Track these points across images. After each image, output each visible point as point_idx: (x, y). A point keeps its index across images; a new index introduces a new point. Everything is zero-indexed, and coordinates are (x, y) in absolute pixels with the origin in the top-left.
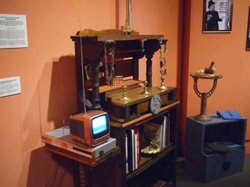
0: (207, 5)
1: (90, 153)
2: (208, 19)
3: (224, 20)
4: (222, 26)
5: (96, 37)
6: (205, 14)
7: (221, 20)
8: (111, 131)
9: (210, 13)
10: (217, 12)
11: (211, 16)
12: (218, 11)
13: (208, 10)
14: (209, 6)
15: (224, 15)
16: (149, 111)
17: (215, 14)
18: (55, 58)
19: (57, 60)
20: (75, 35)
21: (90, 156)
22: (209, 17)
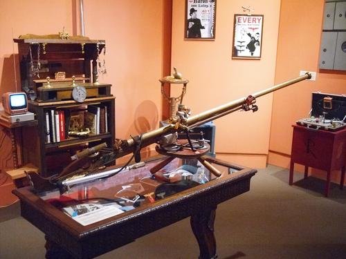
0: (189, 12)
1: (8, 119)
2: (190, 27)
3: (207, 28)
4: (205, 33)
5: (23, 40)
6: (187, 22)
7: (203, 28)
8: (30, 107)
9: (191, 20)
10: (199, 20)
11: (193, 23)
12: (200, 18)
13: (189, 17)
14: (191, 13)
15: (207, 22)
16: (72, 99)
17: (197, 21)
18: (6, 55)
19: (9, 57)
20: (18, 38)
21: (7, 121)
22: (191, 24)
